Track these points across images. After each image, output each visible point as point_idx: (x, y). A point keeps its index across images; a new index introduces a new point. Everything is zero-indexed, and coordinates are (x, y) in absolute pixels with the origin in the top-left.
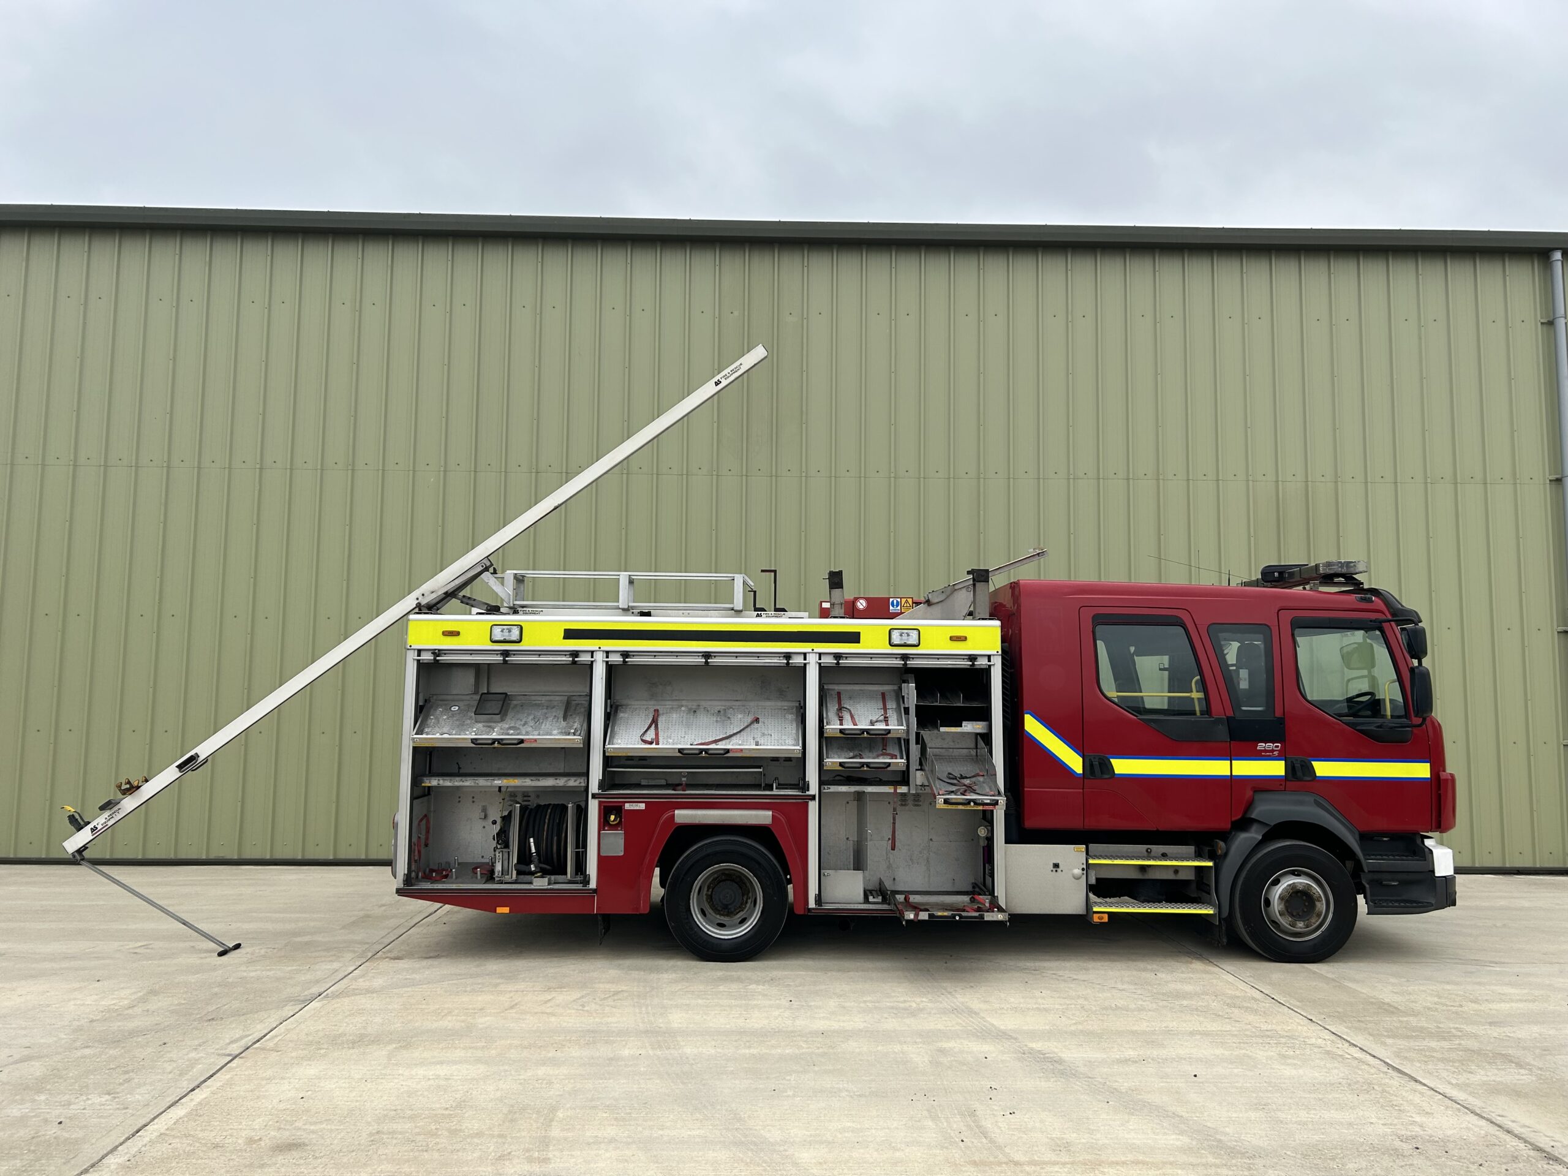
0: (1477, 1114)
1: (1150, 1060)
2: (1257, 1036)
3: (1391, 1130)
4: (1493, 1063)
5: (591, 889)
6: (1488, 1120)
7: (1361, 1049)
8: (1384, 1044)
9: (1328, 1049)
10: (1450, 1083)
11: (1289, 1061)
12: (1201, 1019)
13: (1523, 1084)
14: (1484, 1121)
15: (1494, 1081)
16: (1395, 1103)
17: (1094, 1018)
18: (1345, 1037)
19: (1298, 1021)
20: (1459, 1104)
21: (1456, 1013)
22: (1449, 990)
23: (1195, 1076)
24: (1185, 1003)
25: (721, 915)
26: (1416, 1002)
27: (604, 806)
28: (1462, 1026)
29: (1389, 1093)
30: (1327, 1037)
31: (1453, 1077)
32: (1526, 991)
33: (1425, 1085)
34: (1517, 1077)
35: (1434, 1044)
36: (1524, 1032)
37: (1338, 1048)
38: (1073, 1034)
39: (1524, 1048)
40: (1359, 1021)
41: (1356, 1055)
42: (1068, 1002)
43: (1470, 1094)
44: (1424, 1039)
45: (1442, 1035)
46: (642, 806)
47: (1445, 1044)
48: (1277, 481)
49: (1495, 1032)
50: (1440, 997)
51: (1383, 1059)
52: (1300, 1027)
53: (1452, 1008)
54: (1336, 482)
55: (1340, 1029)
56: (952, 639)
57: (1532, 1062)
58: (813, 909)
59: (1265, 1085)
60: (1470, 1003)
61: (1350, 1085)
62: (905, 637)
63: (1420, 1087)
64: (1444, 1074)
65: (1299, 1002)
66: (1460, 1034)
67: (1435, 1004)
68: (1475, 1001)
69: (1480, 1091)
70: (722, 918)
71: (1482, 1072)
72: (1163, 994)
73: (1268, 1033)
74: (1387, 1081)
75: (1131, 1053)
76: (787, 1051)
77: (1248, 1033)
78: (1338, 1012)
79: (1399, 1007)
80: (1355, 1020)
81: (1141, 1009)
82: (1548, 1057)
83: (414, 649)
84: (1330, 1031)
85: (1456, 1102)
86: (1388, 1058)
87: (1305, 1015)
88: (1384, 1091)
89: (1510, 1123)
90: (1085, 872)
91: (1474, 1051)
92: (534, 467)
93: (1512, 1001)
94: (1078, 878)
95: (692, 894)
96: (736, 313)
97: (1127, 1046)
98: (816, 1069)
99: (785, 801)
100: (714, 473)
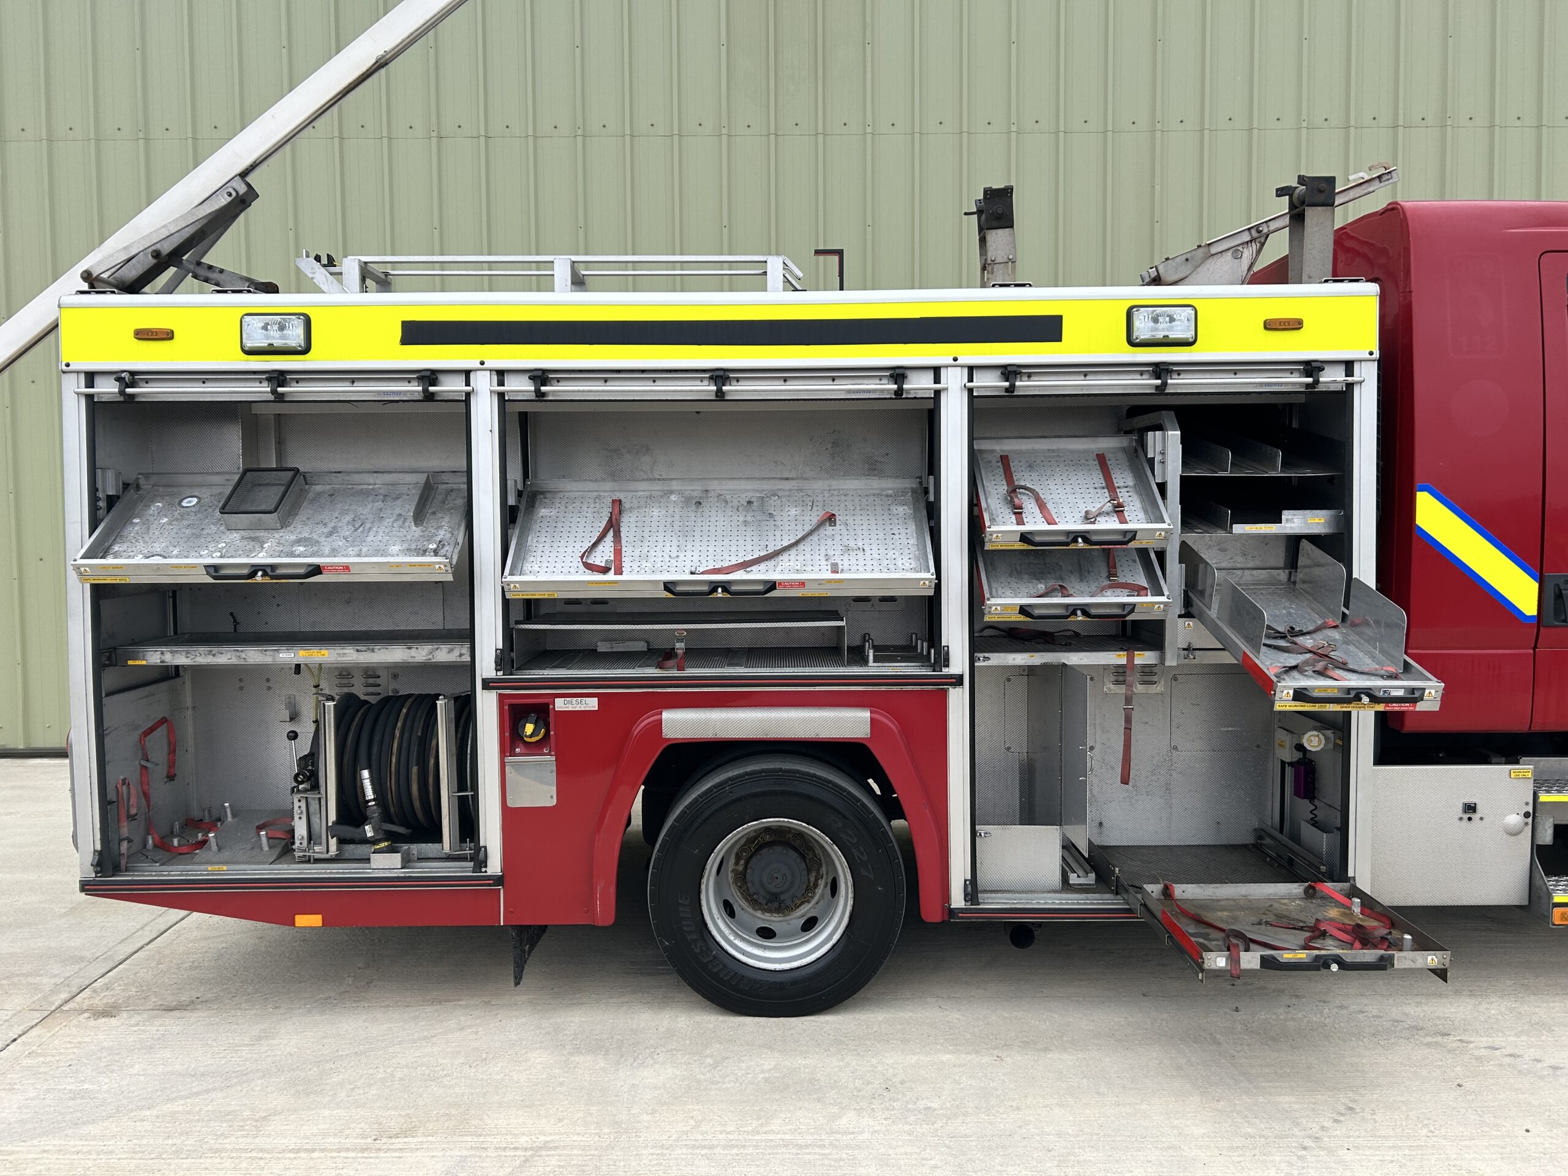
5: (489, 878)
25: (764, 910)
27: (510, 705)
46: (592, 704)
56: (1270, 326)
58: (961, 910)
62: (1164, 323)
70: (767, 916)
83: (78, 372)
90: (1530, 819)
94: (1514, 833)
95: (704, 880)
99: (895, 688)
100: (724, 131)
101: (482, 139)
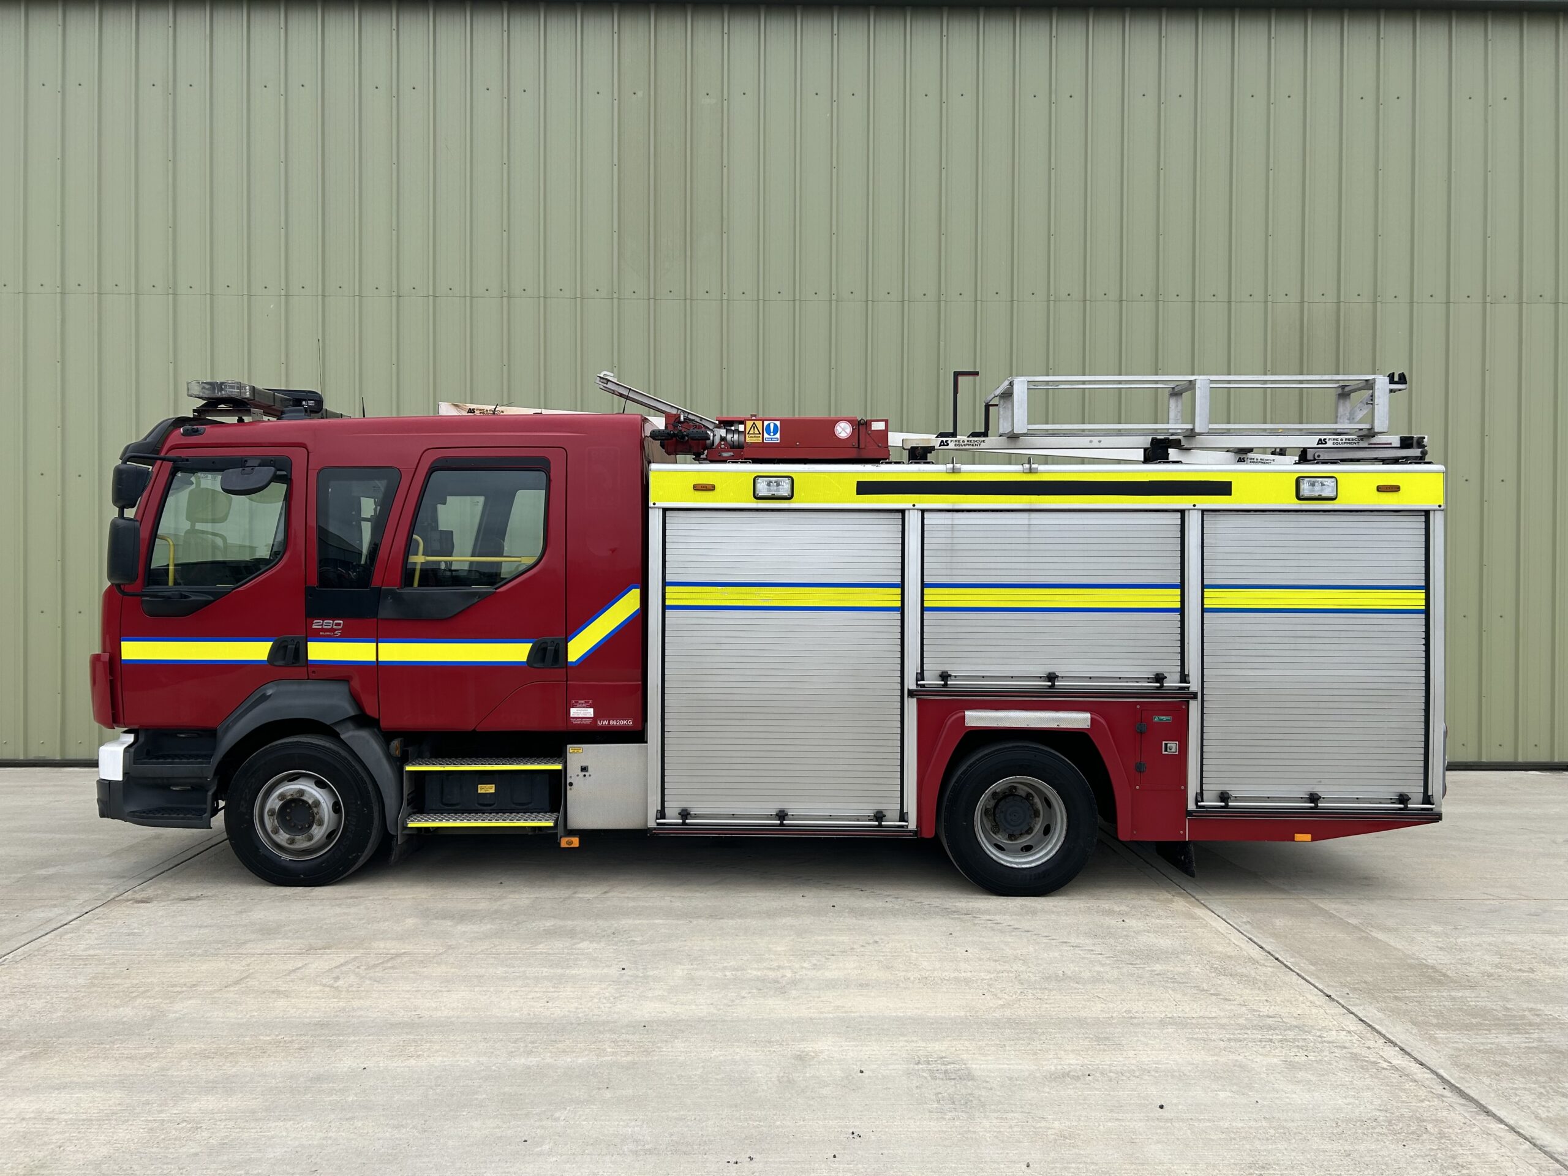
1: (1098, 1075)
2: (1254, 1027)
7: (1402, 1049)
8: (1433, 1039)
9: (1355, 1051)
10: (1537, 1117)
11: (1300, 1075)
12: (1179, 996)
16: (1460, 1161)
17: (1030, 996)
18: (1377, 1027)
19: (1311, 998)
20: (1557, 1161)
21: (1528, 983)
22: (1511, 943)
23: (1161, 1107)
24: (1158, 967)
26: (1470, 964)
28: (1539, 1006)
29: (1450, 1140)
30: (1352, 1028)
31: (1540, 1105)
33: (1501, 1121)
35: (1504, 1040)
37: (1369, 1048)
38: (996, 1024)
40: (1396, 998)
41: (1395, 1062)
42: (999, 968)
44: (1489, 1030)
45: (1514, 1024)
47: (1518, 1039)
48: (1302, 302)
50: (1500, 955)
51: (1435, 1069)
52: (1314, 1011)
53: (1520, 974)
54: (1375, 303)
55: (1370, 1012)
59: (1265, 1124)
60: (1542, 965)
61: (1390, 1122)
63: (1495, 1126)
64: (1527, 1098)
65: (1312, 964)
66: (1538, 1020)
67: (1497, 966)
68: (1550, 962)
72: (1131, 953)
73: (1270, 1021)
74: (1445, 1113)
75: (1072, 1061)
76: (580, 1061)
77: (1242, 1021)
78: (1365, 982)
79: (1449, 973)
80: (1389, 997)
81: (1097, 980)
84: (1356, 1016)
85: (1552, 1157)
86: (1442, 1067)
87: (1320, 987)
88: (1442, 1135)
91: (1561, 1052)
92: (395, 289)
96: (640, 94)
97: (1069, 1048)
98: (608, 1094)
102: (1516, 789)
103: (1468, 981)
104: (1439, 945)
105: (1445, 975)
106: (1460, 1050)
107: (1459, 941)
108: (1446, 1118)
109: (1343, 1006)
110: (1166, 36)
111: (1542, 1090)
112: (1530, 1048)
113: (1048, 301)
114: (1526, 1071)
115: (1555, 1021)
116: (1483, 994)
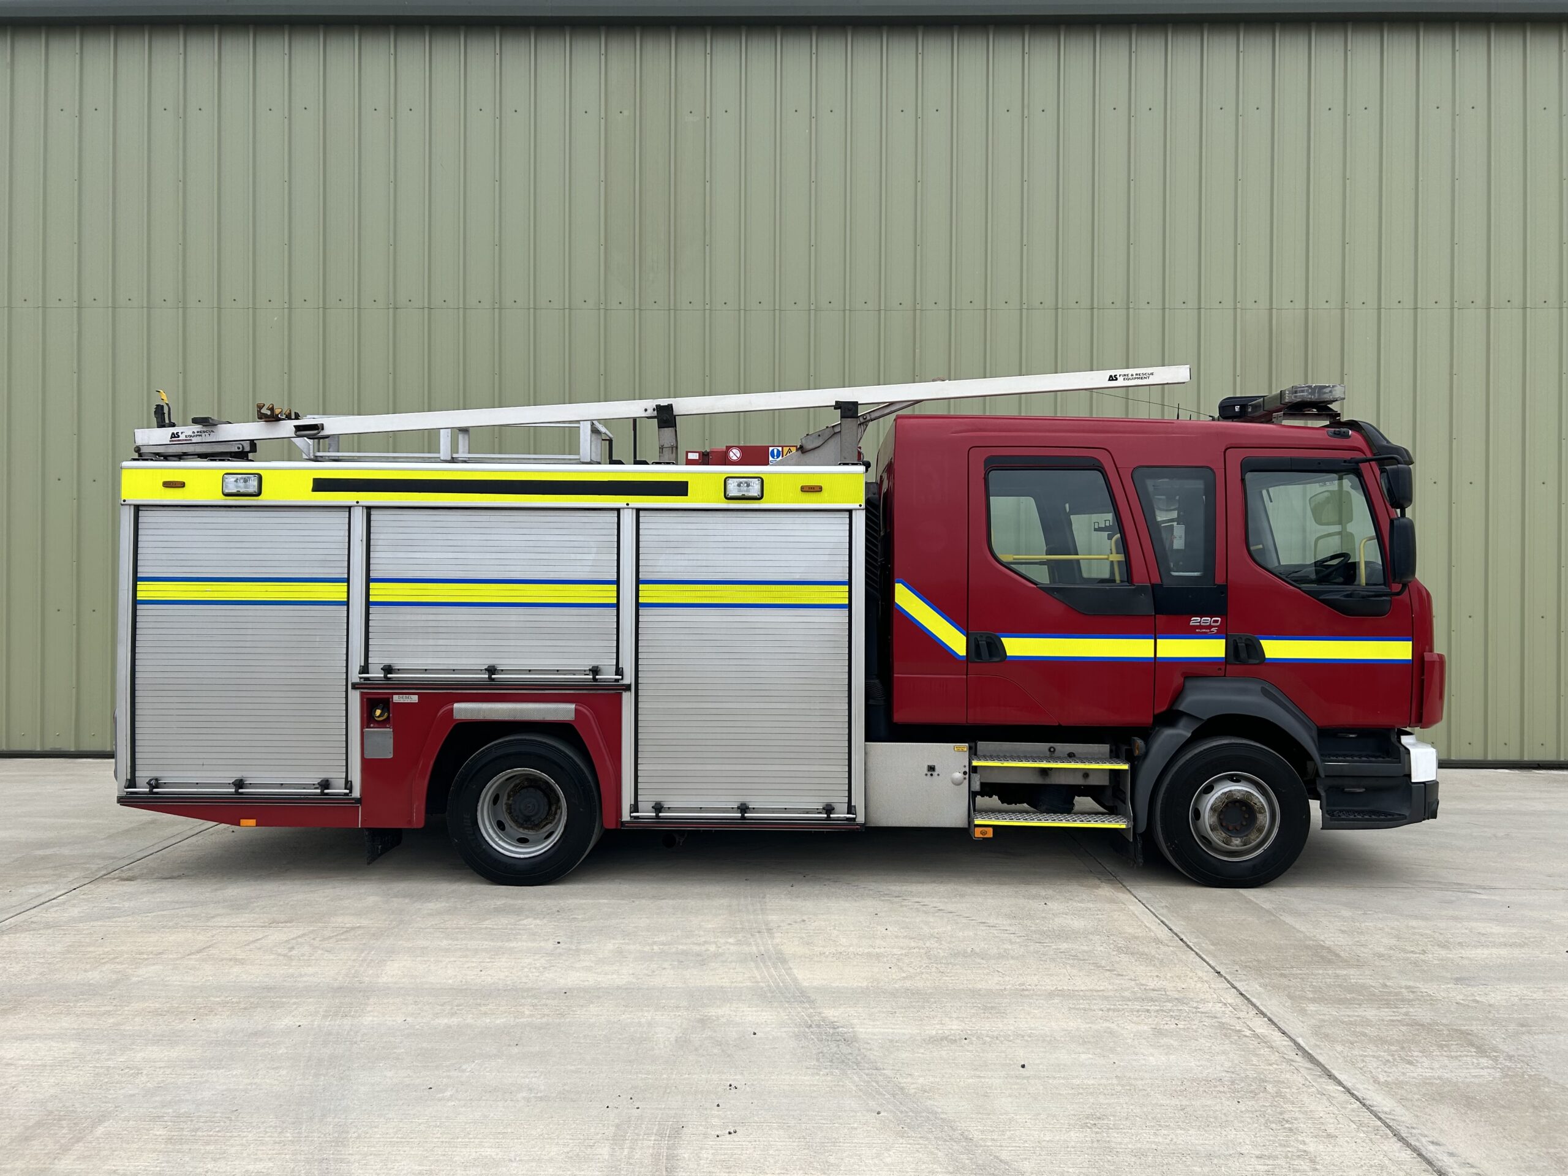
0: (1401, 1139)
1: (974, 1039)
2: (1136, 999)
3: (1266, 1168)
4: (1446, 1046)
5: (353, 799)
6: (1415, 1150)
7: (1270, 1020)
8: (1303, 1012)
9: (1225, 1021)
10: (1376, 1081)
11: (1164, 1041)
12: (1075, 971)
13: (1479, 1085)
14: (1409, 1152)
15: (1440, 1078)
16: (1286, 1116)
17: (934, 970)
18: (1254, 1000)
19: (1200, 974)
20: (1380, 1119)
21: (1415, 963)
22: (1414, 928)
23: (1023, 1066)
24: (1064, 946)
25: (525, 828)
26: (1365, 946)
27: (368, 699)
28: (1418, 985)
29: (1284, 1097)
30: (1230, 1001)
31: (1381, 1070)
32: (1514, 930)
33: (1340, 1083)
34: (1475, 1072)
35: (1371, 1013)
36: (1498, 995)
37: (1239, 1018)
38: (894, 994)
39: (1495, 1022)
40: (1282, 975)
41: (1258, 1031)
42: (913, 944)
43: (1402, 1100)
44: (1360, 1005)
45: (1386, 999)
46: (414, 699)
47: (1386, 1013)
48: (1271, 309)
49: (1459, 994)
50: (1398, 938)
51: (1293, 1037)
52: (1199, 985)
53: (1412, 955)
54: (1343, 309)
55: (1252, 987)
56: (804, 489)
57: (1501, 1047)
58: (627, 822)
59: (1115, 1081)
60: (1436, 947)
61: (1233, 1082)
62: (744, 487)
63: (1332, 1088)
64: (1373, 1064)
65: (1213, 944)
66: (1412, 996)
67: (1391, 948)
68: (1444, 946)
69: (1416, 1097)
70: (526, 831)
71: (1426, 1063)
72: (1043, 933)
73: (1153, 994)
74: (1288, 1076)
75: (954, 1027)
76: (498, 1022)
77: (1127, 994)
78: (1258, 961)
79: (1342, 954)
80: (1276, 974)
81: (1002, 956)
82: (1525, 1037)
83: (130, 505)
84: (1238, 990)
85: (1376, 1116)
86: (1301, 1036)
87: (1213, 964)
88: (1279, 1094)
89: (1446, 1158)
90: (967, 776)
91: (1422, 1025)
93: (1494, 945)
94: (958, 784)
95: (480, 804)
96: (626, 113)
97: (955, 1015)
98: (515, 1050)
99: (591, 692)
100: (602, 306)
101: (426, 310)
102: (1479, 786)
103: (1358, 961)
104: (1343, 928)
105: (1338, 955)
106: (1324, 1021)
107: (1363, 925)
108: (1288, 1079)
109: (1228, 982)
110: (1136, 52)
111: (1390, 1058)
112: (1393, 1021)
113: (1021, 309)
114: (1381, 1041)
115: (1428, 998)
116: (1367, 972)
